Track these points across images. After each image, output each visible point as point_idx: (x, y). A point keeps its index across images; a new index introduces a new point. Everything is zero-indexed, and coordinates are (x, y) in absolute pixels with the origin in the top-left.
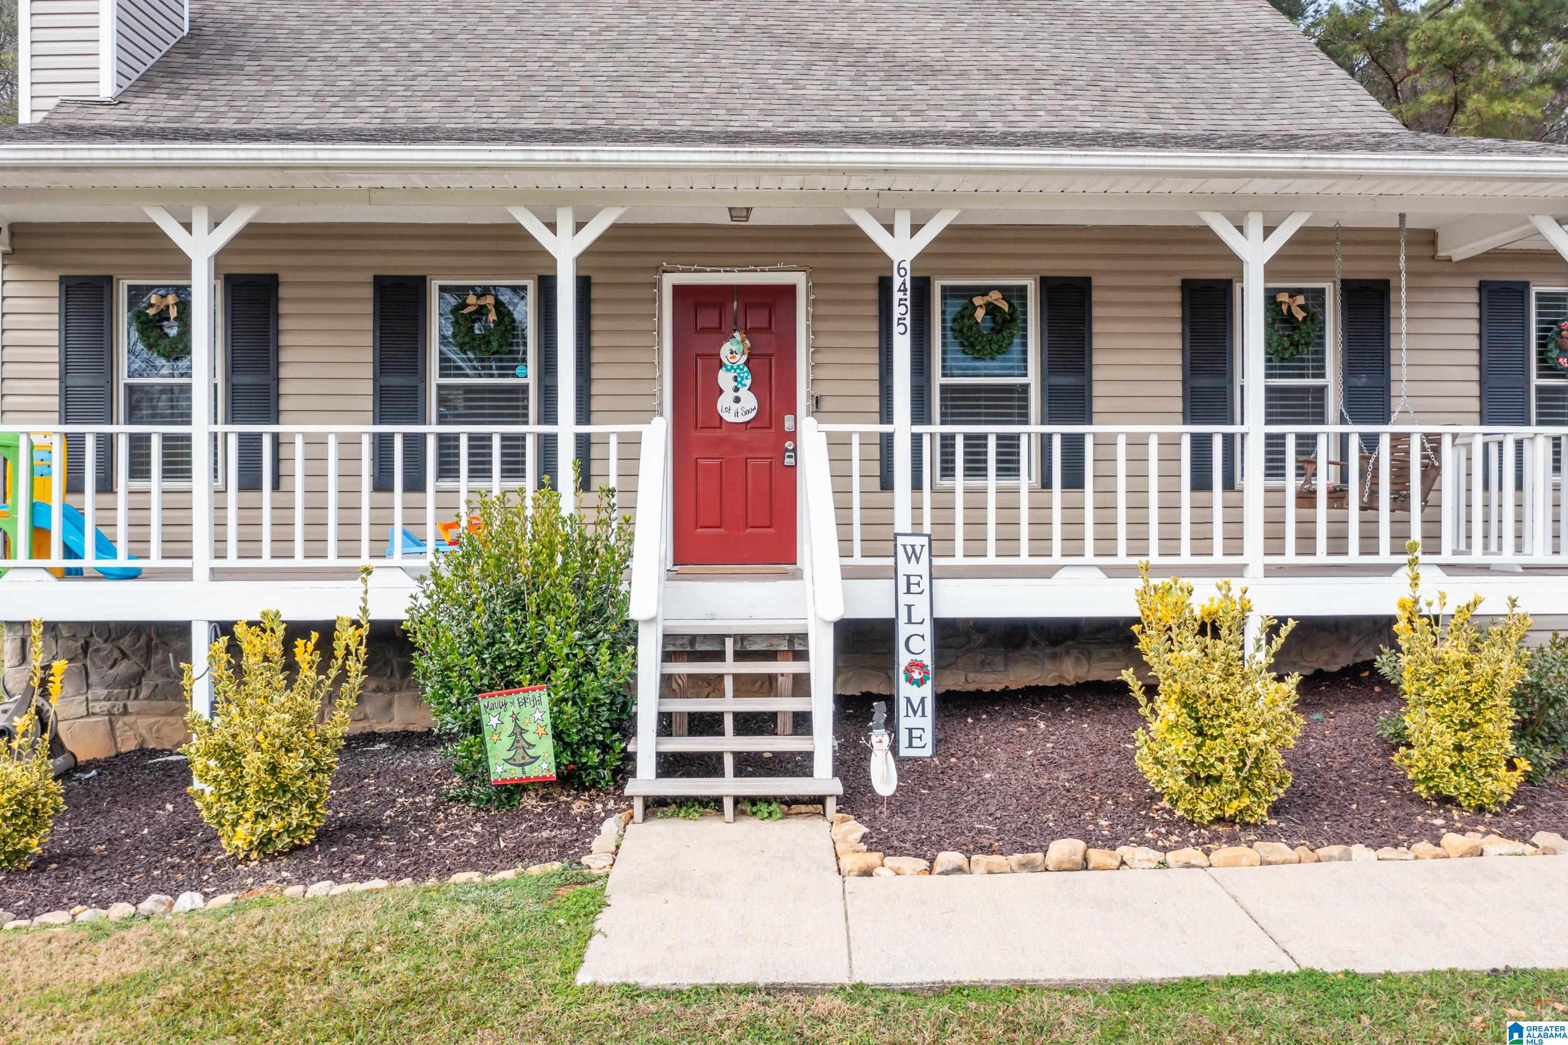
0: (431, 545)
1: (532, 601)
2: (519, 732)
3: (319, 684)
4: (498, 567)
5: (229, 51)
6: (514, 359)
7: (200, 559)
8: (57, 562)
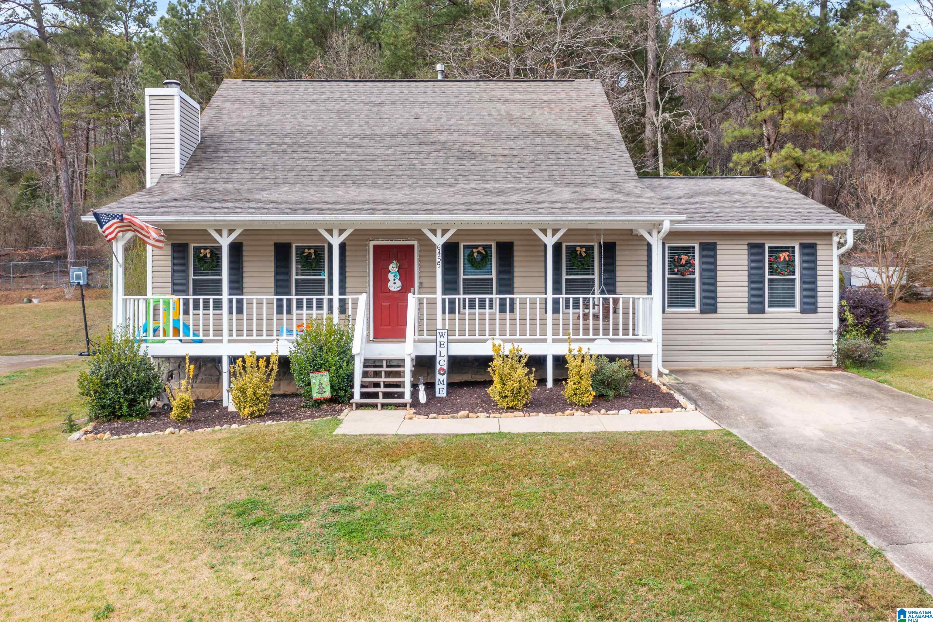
0: (295, 333)
1: (325, 348)
2: (321, 384)
3: (266, 372)
4: (315, 339)
5: (216, 149)
6: (320, 270)
7: (225, 337)
8: (181, 337)
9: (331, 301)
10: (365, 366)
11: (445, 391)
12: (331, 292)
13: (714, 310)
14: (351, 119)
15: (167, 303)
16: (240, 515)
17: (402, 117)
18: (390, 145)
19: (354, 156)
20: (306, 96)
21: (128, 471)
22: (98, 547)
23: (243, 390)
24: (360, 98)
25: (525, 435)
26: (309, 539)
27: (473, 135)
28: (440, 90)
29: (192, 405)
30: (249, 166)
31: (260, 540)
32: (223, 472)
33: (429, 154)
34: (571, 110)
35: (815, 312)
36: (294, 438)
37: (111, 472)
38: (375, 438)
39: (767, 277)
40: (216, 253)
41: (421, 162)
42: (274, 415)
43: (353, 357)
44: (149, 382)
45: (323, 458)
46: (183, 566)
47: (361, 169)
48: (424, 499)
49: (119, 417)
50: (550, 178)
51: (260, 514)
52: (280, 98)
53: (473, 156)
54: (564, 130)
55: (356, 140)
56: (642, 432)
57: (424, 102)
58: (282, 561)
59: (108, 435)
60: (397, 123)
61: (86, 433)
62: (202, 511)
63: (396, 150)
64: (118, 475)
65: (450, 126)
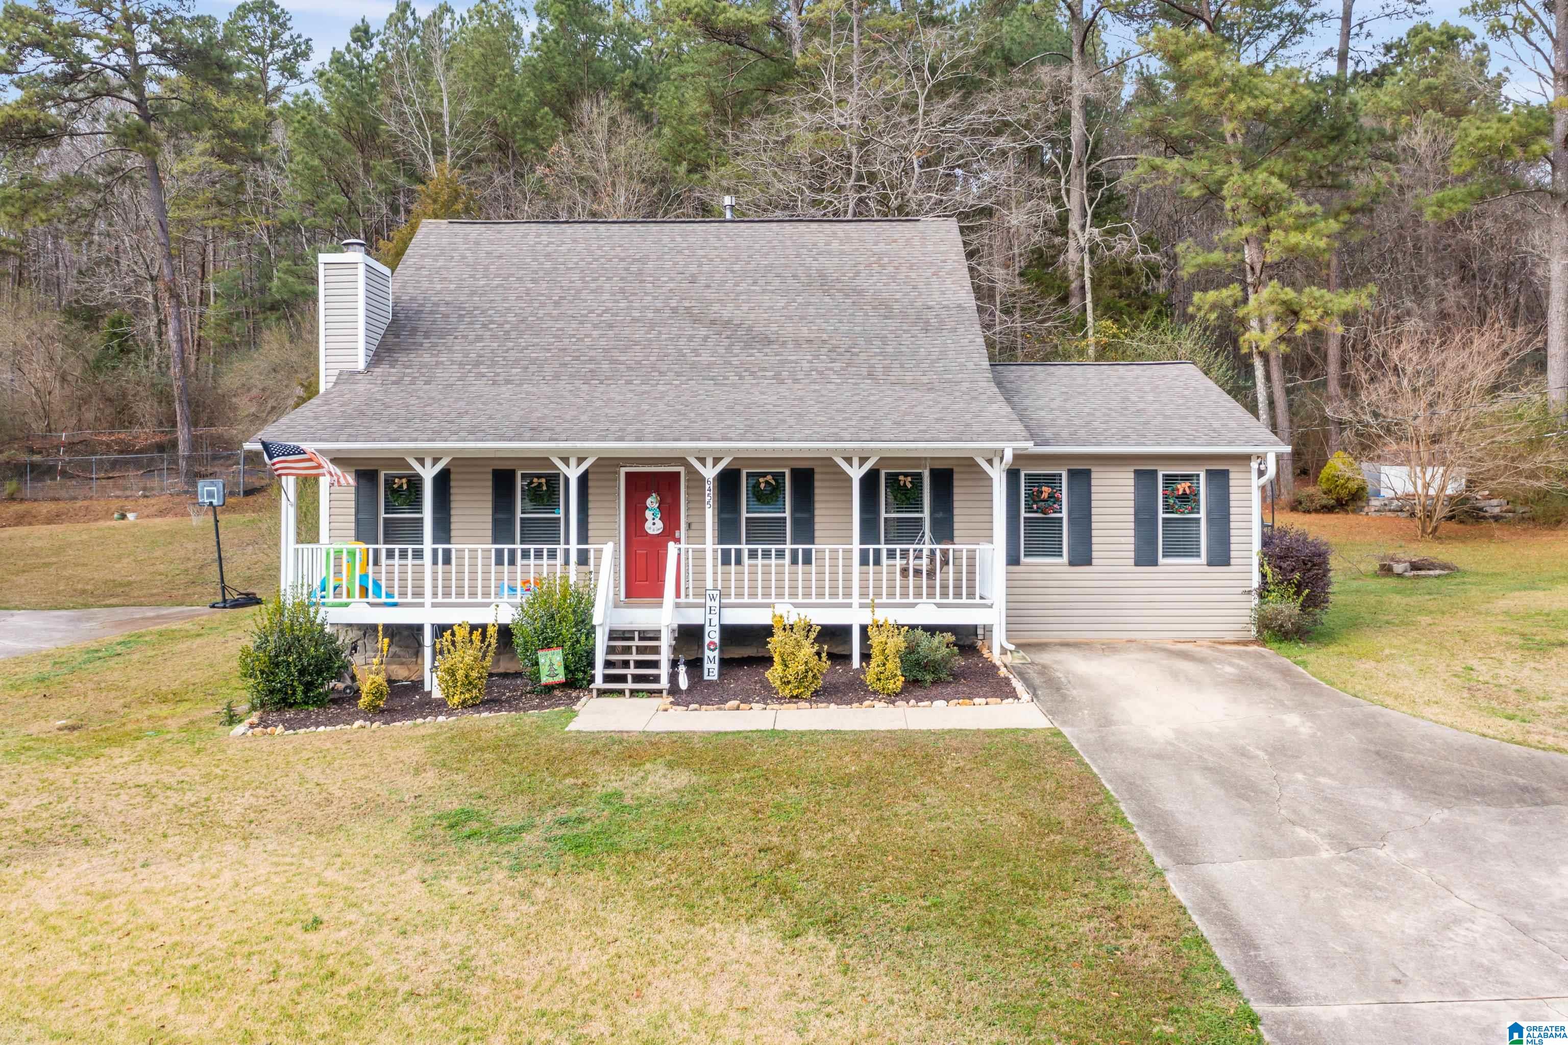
0: (519, 593)
2: (551, 665)
3: (481, 647)
4: (545, 604)
5: (414, 331)
6: (554, 505)
7: (428, 599)
8: (371, 599)
9: (567, 552)
10: (611, 638)
11: (716, 672)
12: (567, 542)
13: (1088, 562)
14: (599, 283)
15: (352, 554)
16: (452, 827)
17: (672, 279)
18: (652, 326)
19: (603, 342)
20: (539, 247)
21: (315, 775)
22: (294, 860)
23: (452, 672)
24: (613, 249)
25: (803, 734)
26: (530, 853)
27: (771, 308)
28: (728, 235)
29: (385, 688)
30: (458, 357)
31: (476, 853)
32: (430, 777)
33: (706, 338)
34: (911, 267)
35: (1228, 564)
36: (516, 735)
37: (294, 776)
38: (615, 736)
39: (1161, 515)
40: (415, 483)
41: (694, 350)
42: (491, 703)
43: (593, 627)
44: (330, 658)
45: (551, 761)
46: (391, 880)
47: (613, 362)
48: (666, 810)
49: (291, 706)
50: (870, 375)
51: (475, 825)
52: (502, 250)
53: (768, 341)
54: (897, 301)
55: (606, 316)
56: (950, 731)
57: (704, 257)
58: (500, 876)
59: (280, 729)
60: (665, 290)
61: (252, 726)
62: (408, 823)
63: (660, 333)
64: (303, 780)
65: (738, 294)
